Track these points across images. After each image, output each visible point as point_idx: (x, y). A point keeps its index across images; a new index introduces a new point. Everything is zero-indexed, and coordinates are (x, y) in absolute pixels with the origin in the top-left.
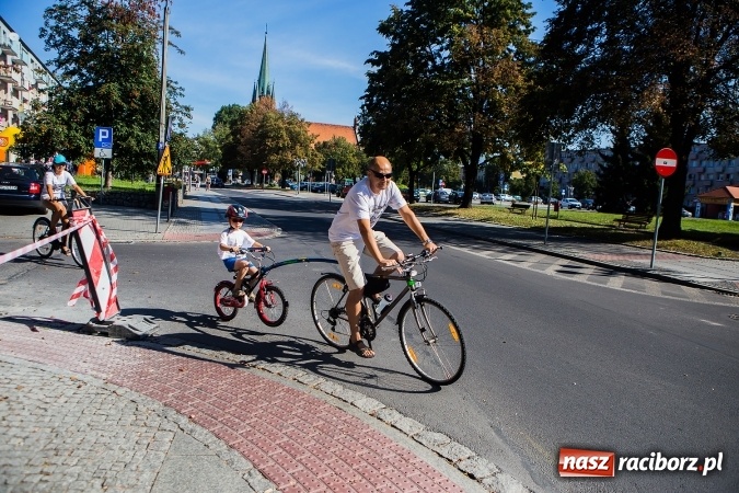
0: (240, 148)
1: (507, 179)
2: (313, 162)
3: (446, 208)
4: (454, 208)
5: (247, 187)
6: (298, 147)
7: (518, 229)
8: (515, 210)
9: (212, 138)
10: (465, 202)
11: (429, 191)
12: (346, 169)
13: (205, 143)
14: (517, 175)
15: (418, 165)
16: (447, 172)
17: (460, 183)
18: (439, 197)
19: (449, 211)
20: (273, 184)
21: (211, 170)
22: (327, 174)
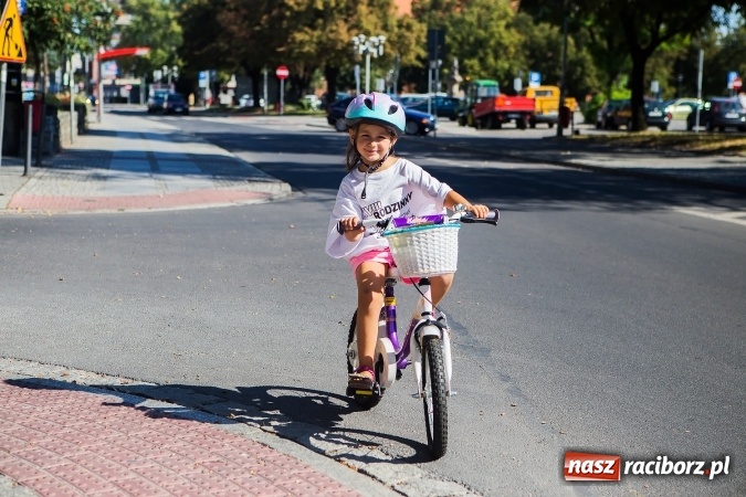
0: (225, 16)
2: (400, 44)
5: (246, 111)
6: (363, 9)
12: (491, 60)
13: (142, 9)
18: (721, 114)
20: (305, 102)
21: (158, 75)
22: (434, 71)
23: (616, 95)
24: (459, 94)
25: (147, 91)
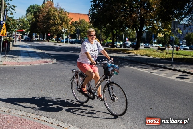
0: (38, 24)
1: (156, 37)
2: (70, 30)
3: (129, 50)
4: (132, 50)
5: (41, 41)
6: (64, 24)
7: (160, 59)
8: (159, 51)
9: (26, 19)
10: (137, 47)
11: (121, 43)
12: (85, 33)
13: (23, 22)
14: (160, 35)
15: (116, 31)
16: (129, 34)
17: (135, 39)
18: (126, 45)
19: (130, 52)
20: (53, 40)
21: (25, 33)
22: (77, 36)
23: (108, 41)
24: (80, 39)
25: (23, 36)
